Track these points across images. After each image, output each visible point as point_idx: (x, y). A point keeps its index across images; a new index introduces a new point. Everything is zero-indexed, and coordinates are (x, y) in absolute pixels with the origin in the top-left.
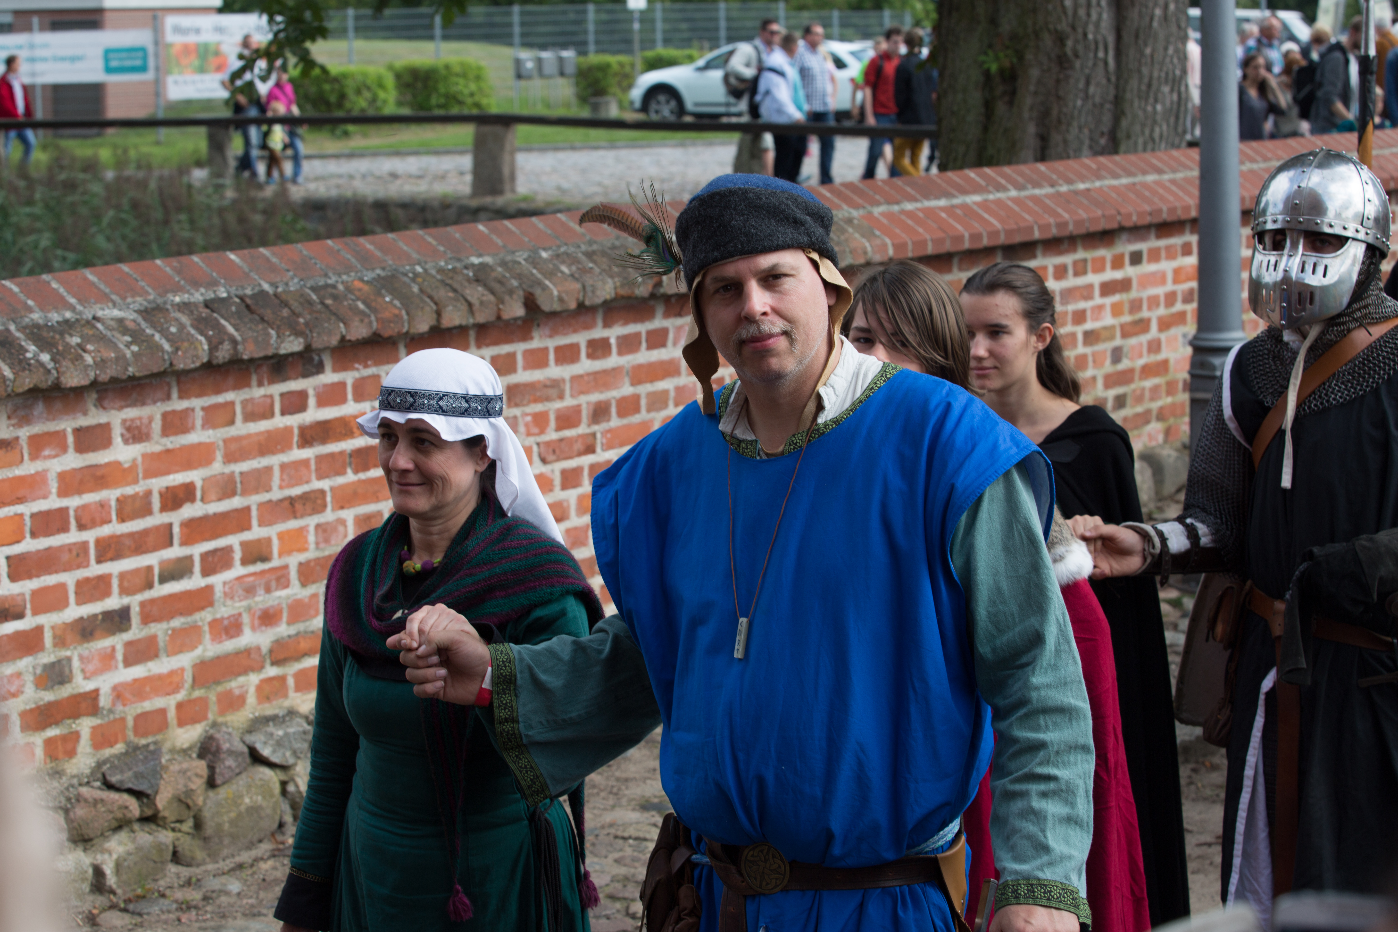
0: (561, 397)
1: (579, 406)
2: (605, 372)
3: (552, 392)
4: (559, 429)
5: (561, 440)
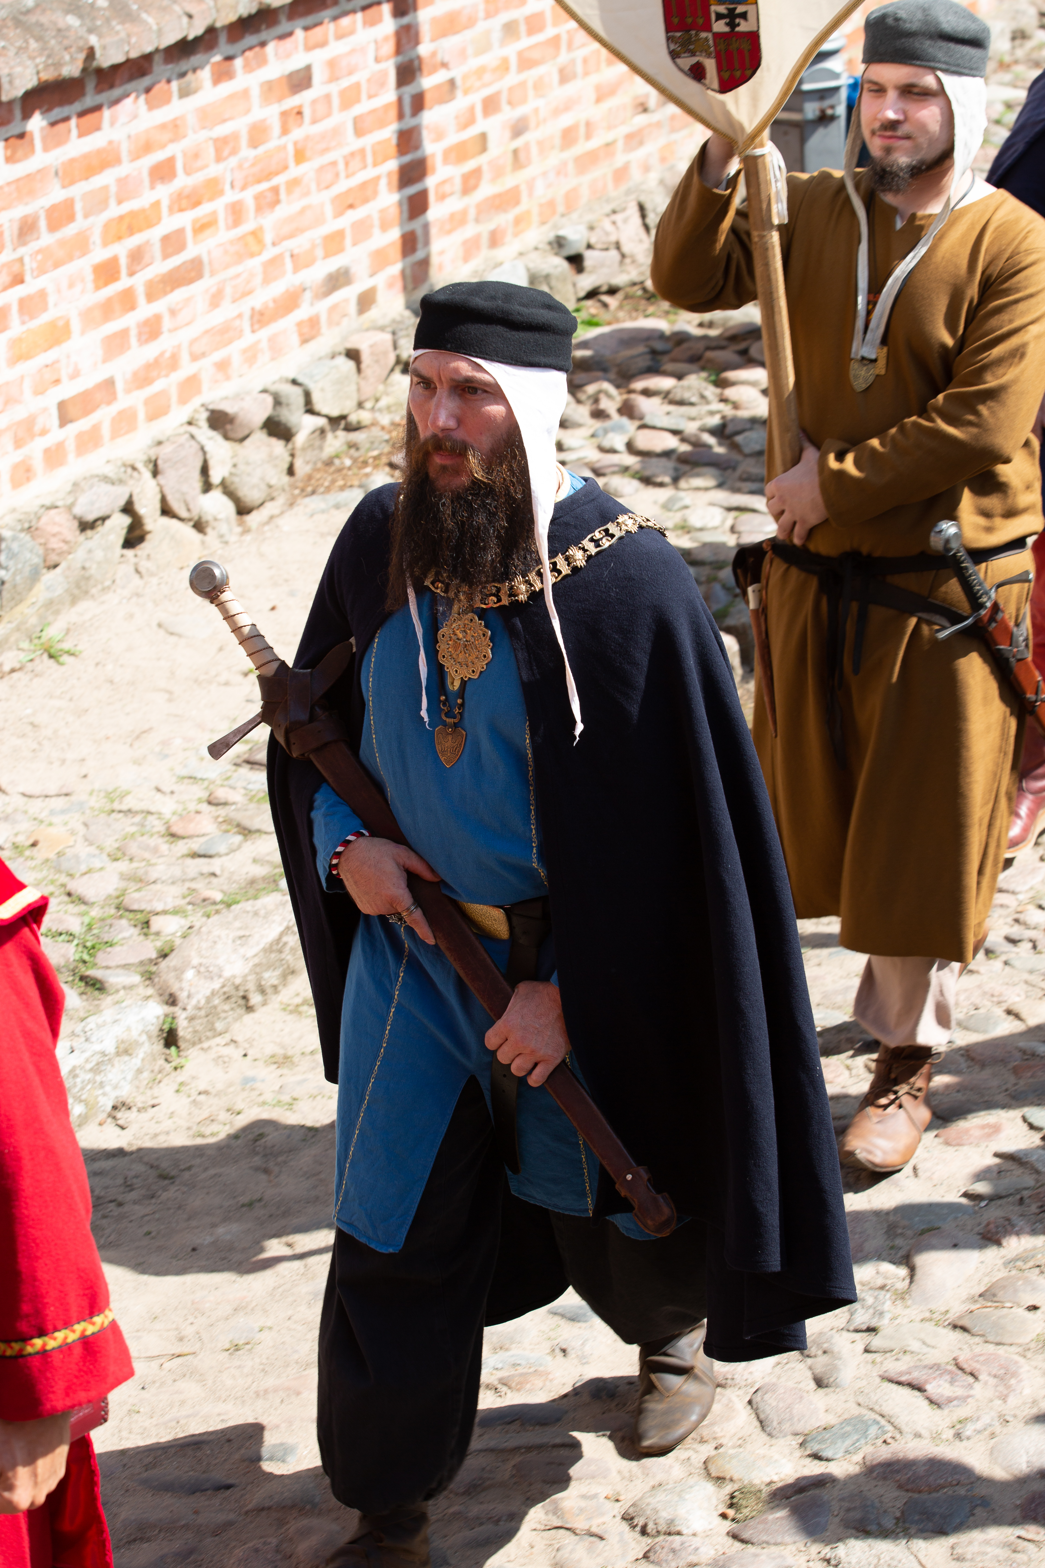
2: (29, 177)
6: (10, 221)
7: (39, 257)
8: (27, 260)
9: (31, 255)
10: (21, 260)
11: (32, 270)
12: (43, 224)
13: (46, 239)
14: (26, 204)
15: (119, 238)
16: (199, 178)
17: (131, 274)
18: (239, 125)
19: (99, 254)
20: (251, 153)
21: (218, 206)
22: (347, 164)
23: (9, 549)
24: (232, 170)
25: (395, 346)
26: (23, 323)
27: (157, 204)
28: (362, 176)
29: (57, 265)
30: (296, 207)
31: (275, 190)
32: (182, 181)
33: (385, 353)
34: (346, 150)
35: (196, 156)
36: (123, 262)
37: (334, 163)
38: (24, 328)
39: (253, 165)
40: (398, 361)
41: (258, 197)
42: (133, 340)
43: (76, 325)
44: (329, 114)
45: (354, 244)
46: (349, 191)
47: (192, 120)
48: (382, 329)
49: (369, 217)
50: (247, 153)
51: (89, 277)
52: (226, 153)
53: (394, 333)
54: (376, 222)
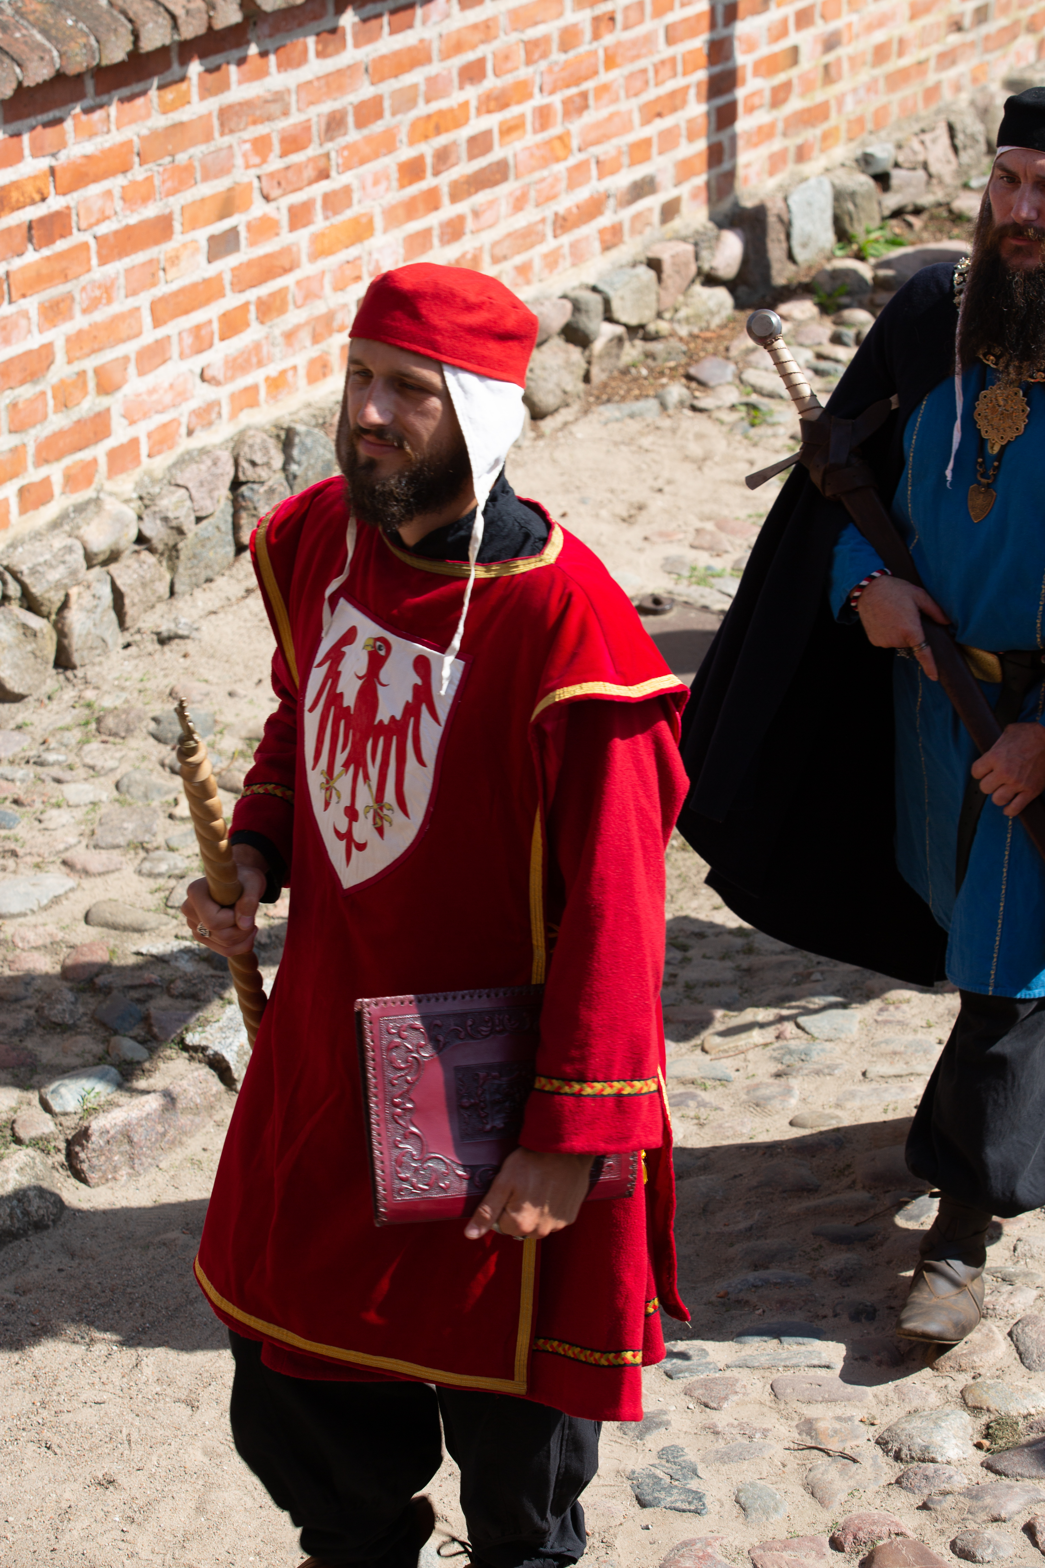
0: (286, 113)
1: (309, 120)
2: (339, 72)
3: (275, 108)
4: (284, 154)
5: (288, 168)
6: (319, 116)
7: (346, 153)
8: (333, 155)
9: (337, 151)
10: (327, 156)
11: (338, 165)
12: (350, 120)
13: (353, 135)
14: (335, 99)
15: (426, 137)
16: (508, 79)
17: (436, 173)
18: (550, 28)
19: (406, 153)
20: (562, 57)
21: (526, 108)
22: (656, 72)
23: (302, 443)
24: (542, 74)
25: (697, 257)
26: (326, 218)
27: (465, 105)
28: (671, 85)
29: (363, 162)
30: (604, 113)
31: (584, 95)
32: (491, 83)
33: (687, 264)
34: (656, 58)
35: (507, 58)
36: (429, 161)
37: (644, 71)
38: (328, 223)
39: (563, 69)
40: (700, 272)
41: (565, 102)
42: (436, 241)
43: (379, 223)
44: (641, 21)
45: (661, 153)
46: (658, 99)
47: (503, 21)
48: (684, 240)
49: (677, 126)
50: (557, 57)
51: (394, 174)
52: (536, 56)
53: (696, 244)
54: (684, 132)
